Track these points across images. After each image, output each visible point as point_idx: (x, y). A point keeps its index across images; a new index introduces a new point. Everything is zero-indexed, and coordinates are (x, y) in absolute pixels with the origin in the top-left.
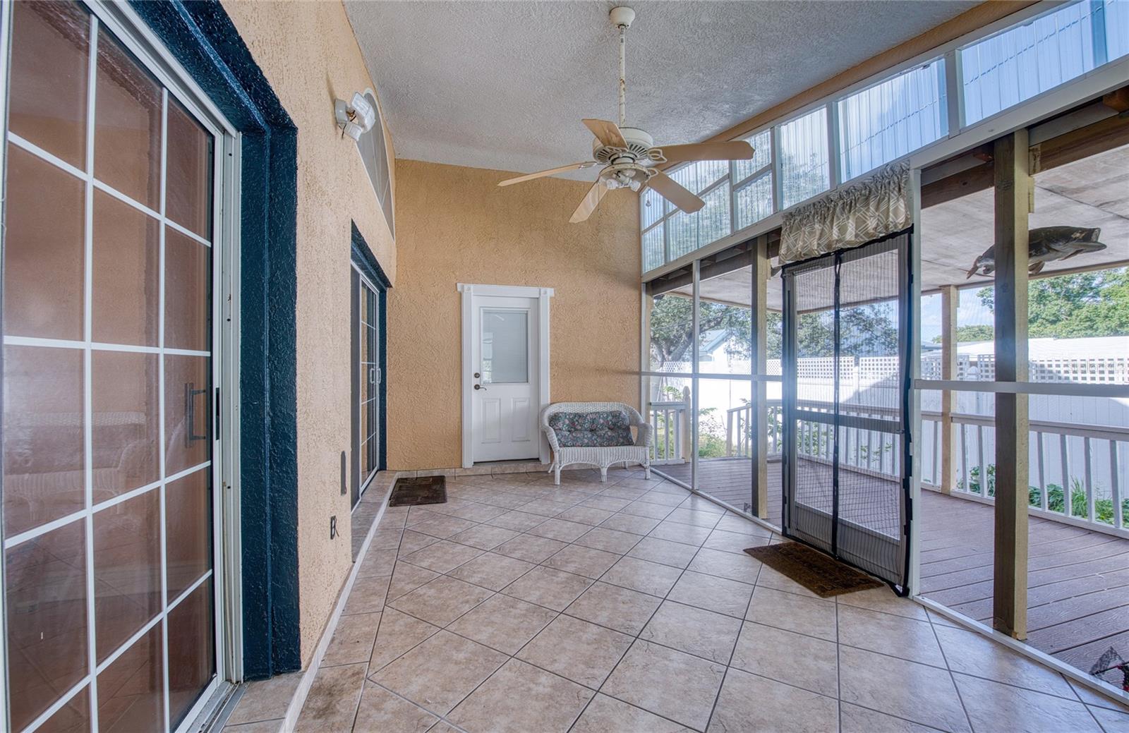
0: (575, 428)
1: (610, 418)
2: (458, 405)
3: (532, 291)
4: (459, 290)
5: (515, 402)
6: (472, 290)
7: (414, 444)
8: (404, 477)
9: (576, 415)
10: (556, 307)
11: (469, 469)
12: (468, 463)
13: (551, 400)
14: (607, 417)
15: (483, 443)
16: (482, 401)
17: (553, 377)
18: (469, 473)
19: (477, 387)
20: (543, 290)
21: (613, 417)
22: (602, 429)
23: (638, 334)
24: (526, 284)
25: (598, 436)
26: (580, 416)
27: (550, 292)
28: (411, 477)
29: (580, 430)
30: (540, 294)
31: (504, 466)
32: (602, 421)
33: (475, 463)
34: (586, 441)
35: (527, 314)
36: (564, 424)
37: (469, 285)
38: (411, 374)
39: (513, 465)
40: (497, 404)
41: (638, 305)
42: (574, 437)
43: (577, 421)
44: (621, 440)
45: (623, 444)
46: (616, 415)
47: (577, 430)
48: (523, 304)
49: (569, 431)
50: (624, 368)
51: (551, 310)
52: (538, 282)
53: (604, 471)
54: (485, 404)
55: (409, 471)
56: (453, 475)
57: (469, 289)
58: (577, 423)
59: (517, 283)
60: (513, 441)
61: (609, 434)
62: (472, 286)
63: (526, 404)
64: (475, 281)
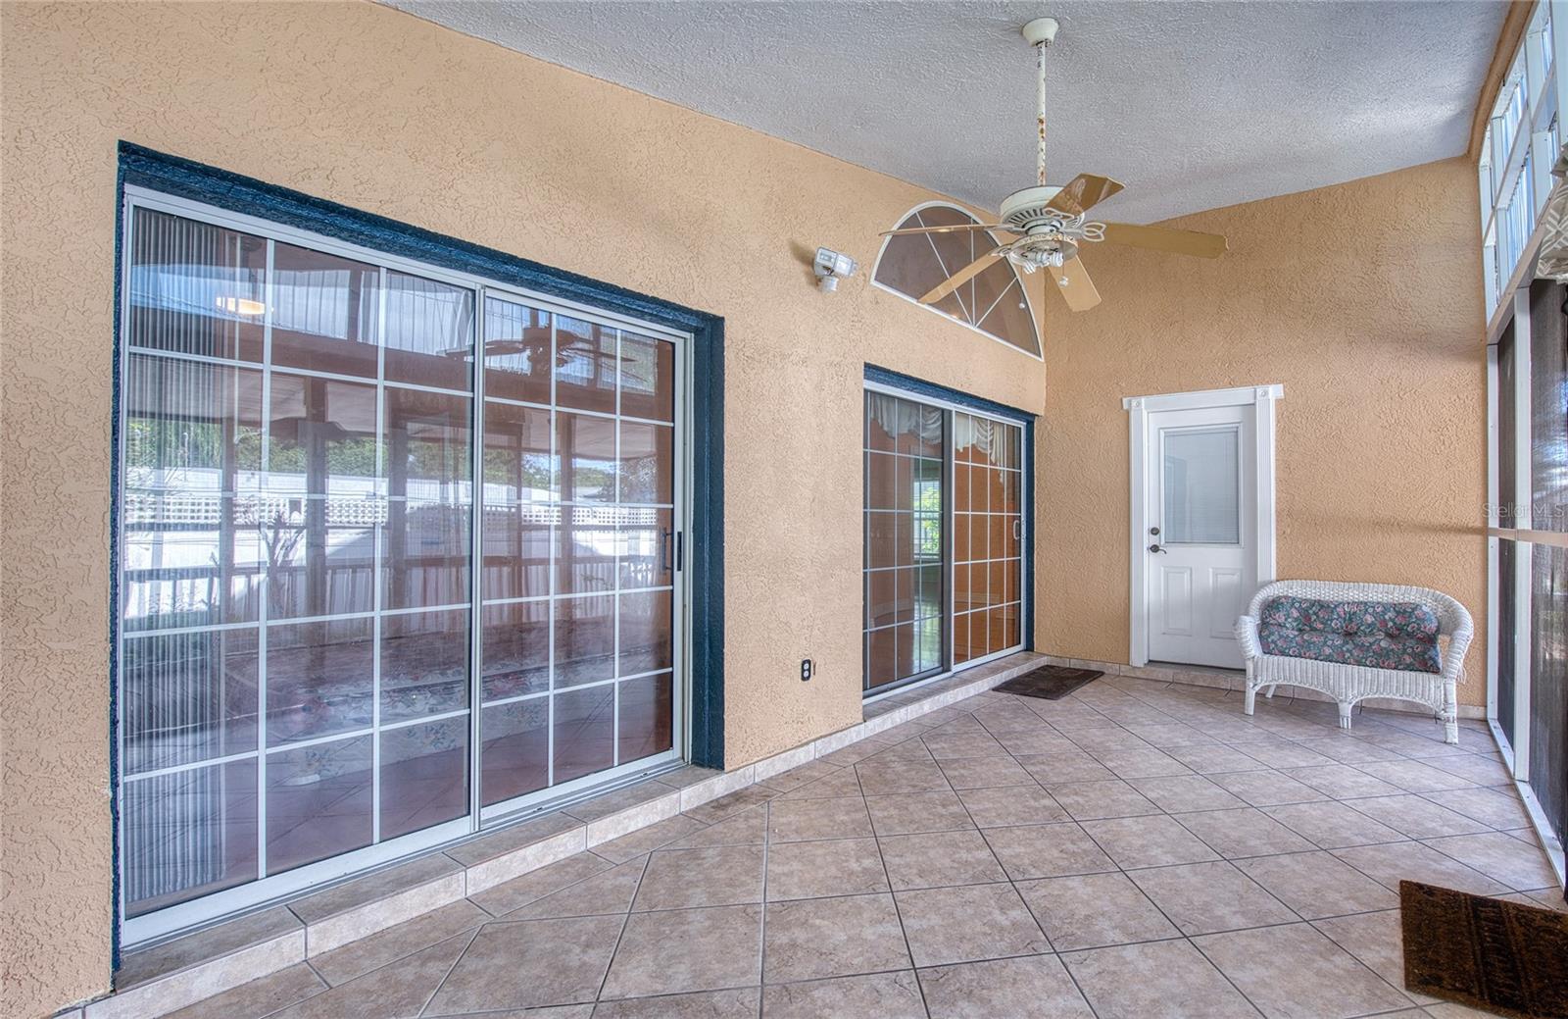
0: (1310, 627)
1: (1390, 615)
2: (1126, 573)
3: (1243, 394)
4: (1125, 407)
5: (1216, 575)
6: (1143, 405)
7: (1067, 622)
8: (1054, 664)
9: (1313, 603)
10: (1286, 413)
11: (1140, 668)
12: (1138, 659)
13: (1278, 575)
14: (1384, 613)
15: (1164, 634)
16: (1162, 569)
17: (1281, 535)
18: (1139, 674)
19: (1155, 549)
20: (1260, 391)
21: (1398, 613)
22: (1371, 634)
23: (1479, 450)
24: (1232, 385)
25: (1356, 645)
26: (1322, 607)
27: (1275, 391)
28: (1062, 665)
29: (1321, 631)
30: (1255, 397)
31: (1194, 673)
32: (1369, 619)
33: (1150, 661)
34: (1328, 651)
35: (1237, 432)
36: (1288, 616)
37: (1138, 399)
38: (1064, 528)
39: (1208, 674)
40: (1186, 576)
41: (1479, 391)
42: (1305, 641)
43: (1315, 613)
44: (1408, 660)
45: (1410, 668)
46: (1405, 611)
47: (1315, 630)
48: (1230, 417)
49: (1300, 630)
50: (1444, 521)
51: (1278, 422)
52: (1254, 377)
53: (1346, 710)
54: (1167, 574)
55: (1061, 657)
56: (1118, 673)
57: (1139, 404)
58: (1314, 617)
59: (1214, 385)
60: (1212, 637)
61: (1383, 644)
62: (1143, 400)
63: (1236, 578)
64: (1148, 390)
